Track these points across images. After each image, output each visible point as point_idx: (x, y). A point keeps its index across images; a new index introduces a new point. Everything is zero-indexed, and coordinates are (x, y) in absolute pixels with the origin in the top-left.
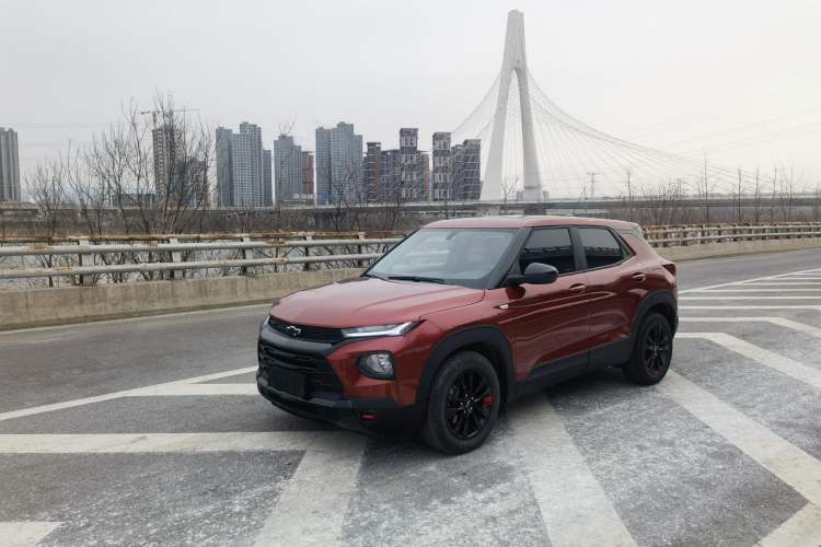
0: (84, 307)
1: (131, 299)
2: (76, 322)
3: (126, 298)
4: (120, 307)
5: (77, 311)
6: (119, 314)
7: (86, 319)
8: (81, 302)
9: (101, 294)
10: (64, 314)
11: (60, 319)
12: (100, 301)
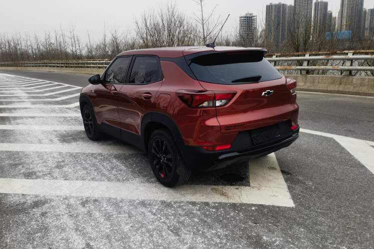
0: (341, 86)
1: (364, 86)
2: (334, 93)
3: (362, 85)
4: (357, 89)
5: (336, 88)
6: (355, 92)
7: (338, 92)
8: (340, 84)
9: (350, 82)
10: (331, 88)
11: (327, 90)
12: (349, 84)
